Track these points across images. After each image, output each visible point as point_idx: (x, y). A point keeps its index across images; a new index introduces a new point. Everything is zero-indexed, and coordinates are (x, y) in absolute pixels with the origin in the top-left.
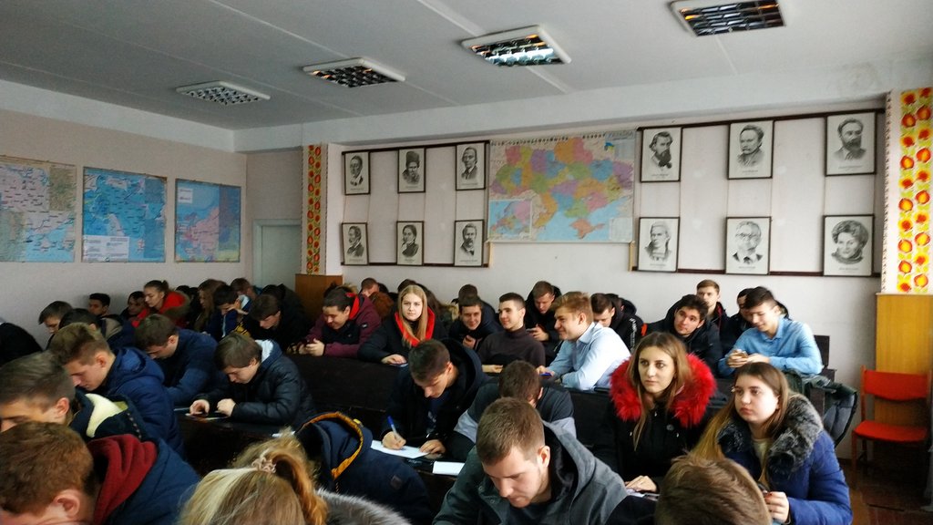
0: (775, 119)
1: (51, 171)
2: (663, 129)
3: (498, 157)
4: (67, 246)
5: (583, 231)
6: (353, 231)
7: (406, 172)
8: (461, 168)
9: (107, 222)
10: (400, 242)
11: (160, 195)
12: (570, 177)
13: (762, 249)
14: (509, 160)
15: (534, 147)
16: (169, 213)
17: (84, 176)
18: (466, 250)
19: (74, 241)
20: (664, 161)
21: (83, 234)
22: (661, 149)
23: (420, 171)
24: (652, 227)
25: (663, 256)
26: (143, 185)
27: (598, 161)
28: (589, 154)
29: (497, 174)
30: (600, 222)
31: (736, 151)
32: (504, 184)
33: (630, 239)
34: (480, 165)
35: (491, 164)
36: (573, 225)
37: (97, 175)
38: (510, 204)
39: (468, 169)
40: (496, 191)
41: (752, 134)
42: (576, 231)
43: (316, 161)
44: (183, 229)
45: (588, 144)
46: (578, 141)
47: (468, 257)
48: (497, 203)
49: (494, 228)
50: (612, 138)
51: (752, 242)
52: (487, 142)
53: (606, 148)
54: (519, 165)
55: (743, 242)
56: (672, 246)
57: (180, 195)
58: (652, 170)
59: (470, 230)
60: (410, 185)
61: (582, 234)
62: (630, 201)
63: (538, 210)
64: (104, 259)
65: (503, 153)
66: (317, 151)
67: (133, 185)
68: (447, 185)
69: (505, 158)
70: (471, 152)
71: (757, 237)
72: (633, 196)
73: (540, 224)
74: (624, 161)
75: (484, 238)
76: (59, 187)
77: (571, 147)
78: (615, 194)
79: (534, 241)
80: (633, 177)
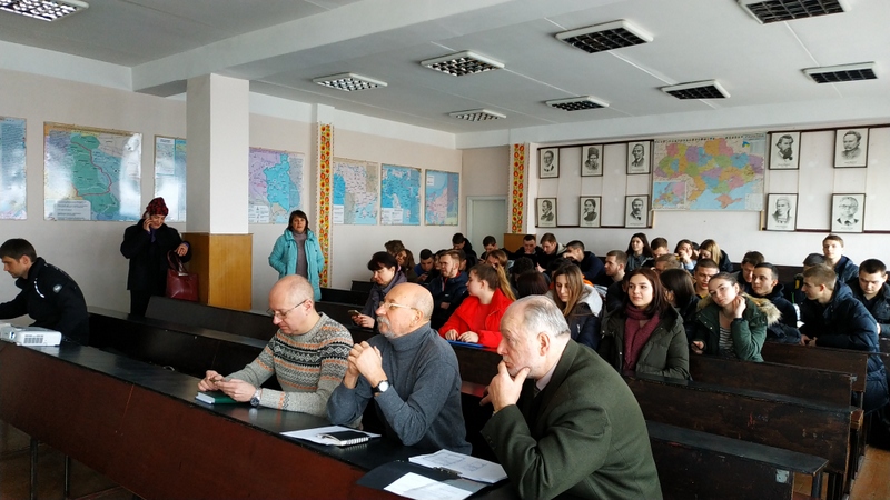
0: (869, 127)
1: (367, 167)
2: (787, 133)
3: (661, 152)
4: (374, 215)
5: (725, 203)
6: (545, 203)
7: (588, 162)
8: (632, 159)
9: (393, 199)
10: (583, 211)
11: (418, 181)
12: (716, 165)
13: (858, 216)
14: (669, 153)
15: (688, 144)
16: (422, 192)
17: (382, 169)
18: (634, 217)
19: (377, 212)
20: (787, 155)
21: (381, 207)
22: (785, 147)
23: (599, 161)
24: (778, 201)
25: (785, 220)
26: (409, 174)
27: (737, 155)
28: (731, 149)
29: (660, 163)
30: (738, 197)
32: (665, 170)
33: (762, 208)
34: (646, 157)
35: (656, 155)
36: (719, 199)
37: (388, 169)
38: (669, 184)
39: (637, 159)
40: (658, 175)
41: (852, 137)
42: (720, 203)
43: (520, 155)
44: (429, 203)
45: (729, 143)
46: (722, 140)
47: (637, 221)
48: (659, 184)
49: (657, 200)
50: (748, 138)
51: (851, 211)
52: (652, 141)
53: (743, 146)
54: (677, 157)
55: (845, 211)
57: (427, 180)
58: (777, 161)
59: (638, 203)
60: (590, 171)
61: (724, 205)
62: (761, 182)
63: (692, 188)
64: (390, 223)
65: (664, 149)
66: (521, 148)
67: (405, 175)
68: (620, 171)
69: (666, 152)
70: (640, 148)
71: (855, 208)
72: (763, 179)
73: (692, 198)
74: (757, 155)
75: (649, 208)
76: (371, 177)
77: (717, 144)
78: (750, 177)
79: (688, 210)
80: (764, 166)
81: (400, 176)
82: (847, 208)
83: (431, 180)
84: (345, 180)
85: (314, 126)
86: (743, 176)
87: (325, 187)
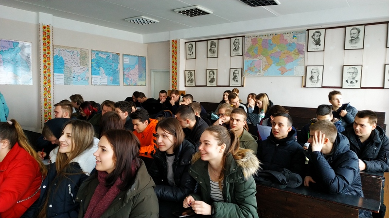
0: (365, 25)
1: (80, 51)
2: (318, 30)
3: (248, 43)
4: (86, 79)
5: (283, 72)
6: (189, 73)
7: (211, 49)
8: (233, 47)
9: (99, 70)
10: (208, 77)
11: (117, 60)
12: (278, 50)
13: (358, 78)
14: (253, 44)
15: (263, 38)
16: (120, 67)
17: (91, 53)
18: (234, 80)
19: (89, 78)
20: (318, 43)
21: (92, 75)
22: (316, 38)
23: (216, 49)
25: (316, 81)
26: (111, 57)
27: (290, 43)
28: (286, 40)
29: (248, 49)
30: (290, 68)
32: (251, 53)
33: (303, 75)
34: (241, 46)
35: (245, 45)
36: (279, 70)
37: (96, 53)
38: (253, 61)
39: (236, 47)
40: (247, 56)
41: (355, 31)
42: (280, 72)
43: (175, 46)
45: (286, 37)
46: (282, 35)
47: (235, 83)
48: (248, 61)
49: (246, 71)
50: (295, 34)
52: (244, 36)
53: (293, 38)
54: (257, 45)
55: (350, 75)
57: (124, 60)
58: (312, 46)
59: (236, 72)
60: (212, 55)
61: (283, 73)
62: (303, 59)
63: (264, 64)
65: (250, 41)
66: (175, 42)
67: (108, 57)
68: (227, 54)
69: (251, 43)
70: (237, 41)
71: (356, 73)
72: (304, 57)
73: (265, 69)
74: (301, 43)
75: (242, 75)
76: (83, 57)
77: (279, 37)
78: (297, 56)
79: (263, 76)
80: (305, 49)
81: (105, 57)
82: (352, 74)
83: (127, 60)
84: (64, 58)
85: (38, 25)
86: (293, 56)
87: (47, 63)
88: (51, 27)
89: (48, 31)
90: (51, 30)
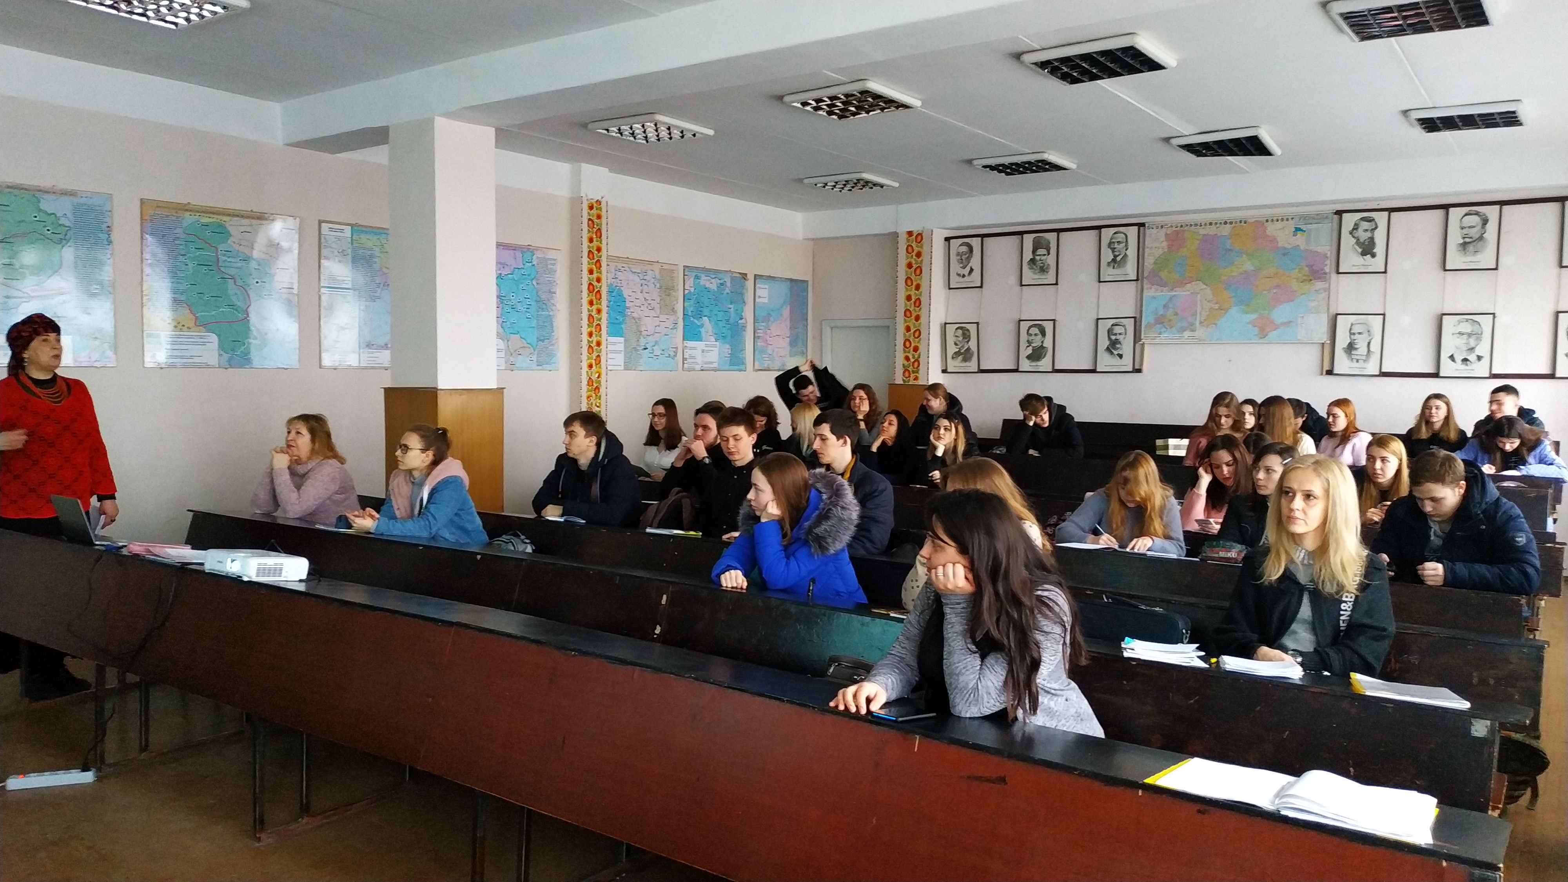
0: (1502, 203)
1: (661, 270)
2: (1367, 213)
3: (1156, 243)
4: (672, 354)
5: (1264, 330)
6: (960, 331)
7: (1032, 261)
8: (1107, 256)
9: (702, 326)
10: (1023, 344)
11: (742, 294)
12: (1248, 266)
13: (1483, 349)
14: (1169, 247)
16: (748, 314)
17: (684, 275)
18: (1112, 353)
19: (677, 348)
20: (1368, 249)
21: (684, 340)
22: (1364, 236)
24: (1352, 325)
25: (1364, 358)
26: (729, 284)
27: (1285, 248)
28: (1274, 240)
29: (1155, 263)
30: (1285, 320)
31: (1455, 238)
32: (1163, 274)
33: (1325, 338)
34: (1132, 252)
35: (1147, 251)
36: (1253, 323)
37: (694, 274)
38: (1171, 298)
39: (1115, 256)
40: (1152, 284)
41: (1474, 220)
42: (1256, 330)
43: (916, 250)
44: (760, 333)
45: (1272, 229)
46: (1260, 224)
47: (1115, 361)
48: (1154, 297)
49: (1149, 326)
50: (1301, 223)
51: (1472, 342)
52: (1141, 225)
53: (1295, 235)
54: (1183, 253)
55: (1461, 342)
56: (1375, 347)
57: (758, 292)
59: (1117, 330)
60: (1036, 277)
61: (1263, 333)
62: (1324, 295)
63: (1208, 305)
64: (698, 367)
65: (1163, 238)
66: (918, 238)
67: (722, 284)
68: (1087, 276)
69: (1165, 244)
70: (1121, 237)
71: (1478, 336)
72: (1328, 290)
73: (1211, 320)
74: (1318, 249)
75: (1137, 338)
76: (667, 290)
77: (1251, 231)
78: (1306, 287)
79: (1200, 342)
80: (1329, 267)
81: (713, 286)
82: (1465, 337)
83: (764, 292)
84: (626, 293)
85: (575, 201)
87: (595, 307)
88: (603, 205)
89: (599, 217)
90: (603, 213)
